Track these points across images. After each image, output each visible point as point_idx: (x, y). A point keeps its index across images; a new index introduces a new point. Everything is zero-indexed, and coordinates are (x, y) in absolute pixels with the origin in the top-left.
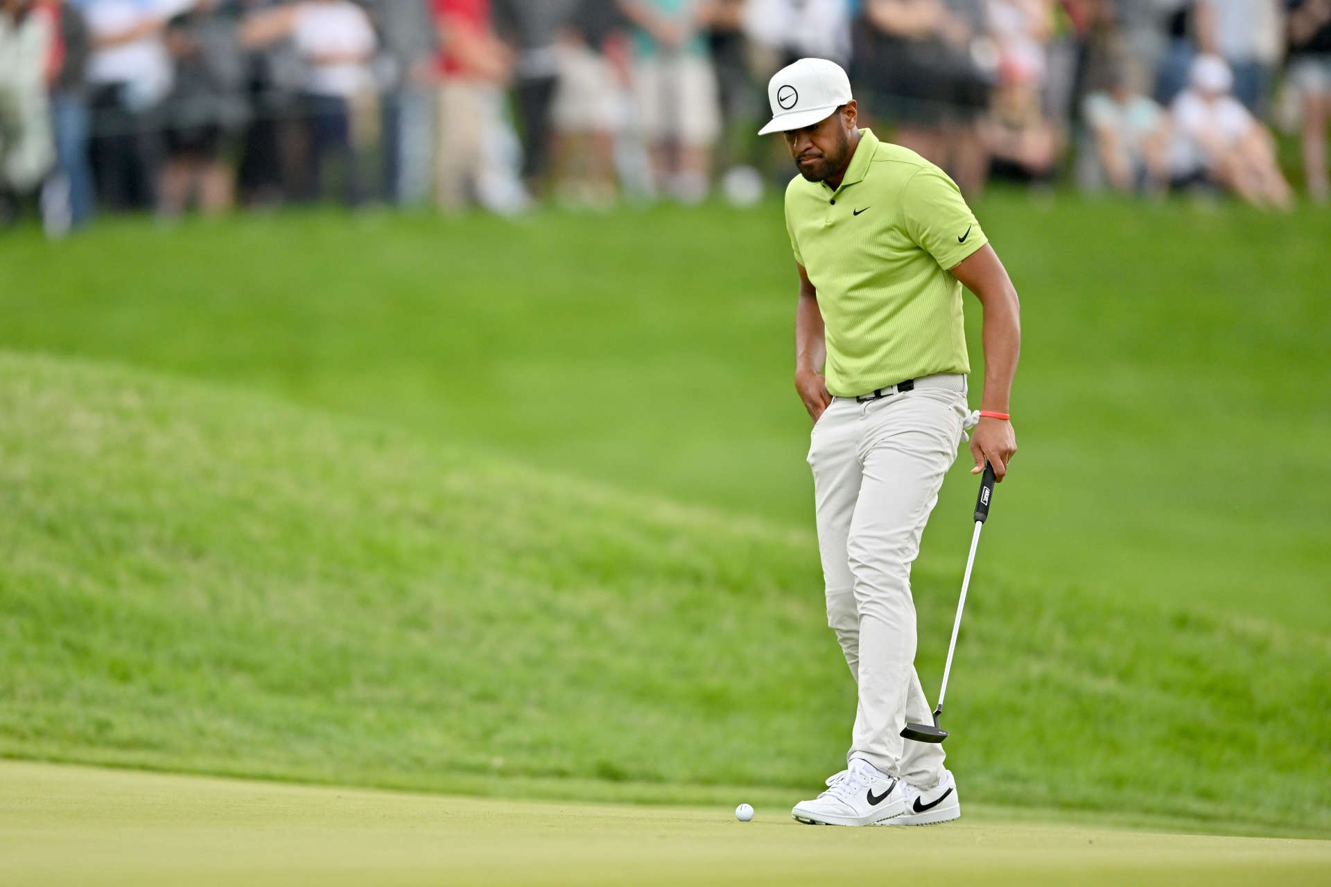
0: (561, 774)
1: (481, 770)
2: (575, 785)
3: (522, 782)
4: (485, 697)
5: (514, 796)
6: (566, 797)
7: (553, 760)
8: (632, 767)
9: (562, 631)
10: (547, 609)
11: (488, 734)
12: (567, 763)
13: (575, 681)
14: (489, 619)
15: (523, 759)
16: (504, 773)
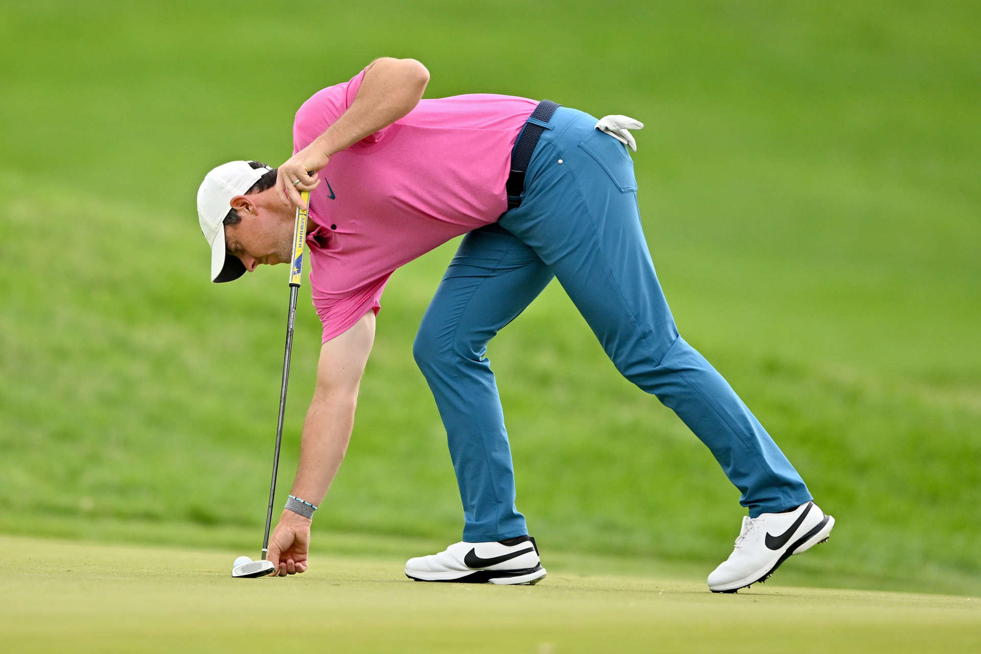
0: (150, 517)
1: (69, 512)
2: (168, 530)
3: (114, 526)
4: (66, 436)
5: (107, 539)
6: (160, 542)
7: (143, 503)
8: (222, 511)
9: (138, 369)
10: (122, 346)
11: (73, 475)
12: (157, 505)
13: (154, 421)
14: (61, 354)
15: (112, 501)
16: (93, 515)
